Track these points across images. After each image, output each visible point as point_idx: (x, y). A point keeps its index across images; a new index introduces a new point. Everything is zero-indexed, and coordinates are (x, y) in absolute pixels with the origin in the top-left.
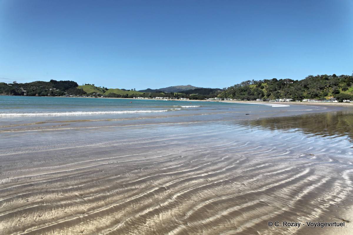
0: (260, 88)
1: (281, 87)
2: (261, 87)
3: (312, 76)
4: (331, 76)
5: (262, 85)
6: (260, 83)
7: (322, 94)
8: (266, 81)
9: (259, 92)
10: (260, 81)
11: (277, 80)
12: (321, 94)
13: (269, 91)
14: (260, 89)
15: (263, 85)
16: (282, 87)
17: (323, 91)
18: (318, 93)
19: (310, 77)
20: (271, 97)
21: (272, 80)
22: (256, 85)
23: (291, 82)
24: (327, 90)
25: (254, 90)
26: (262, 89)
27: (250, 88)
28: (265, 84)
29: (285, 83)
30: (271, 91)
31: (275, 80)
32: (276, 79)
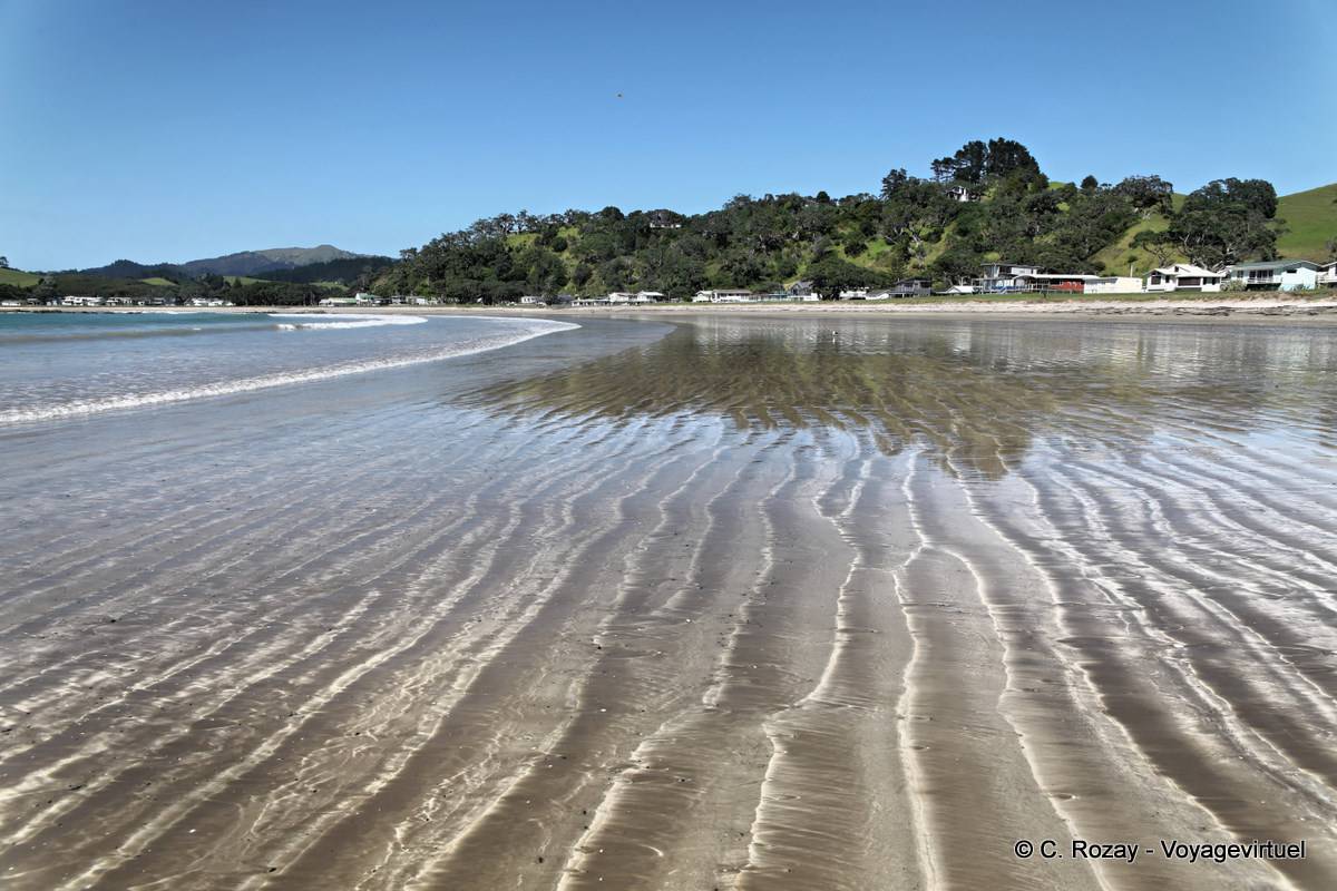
0: (551, 249)
1: (632, 246)
2: (553, 242)
3: (745, 199)
4: (810, 198)
5: (560, 235)
6: (551, 226)
7: (776, 269)
8: (577, 218)
9: (546, 266)
10: (553, 216)
11: (622, 215)
12: (770, 271)
13: (587, 261)
14: (550, 251)
15: (563, 234)
16: (638, 245)
17: (778, 258)
18: (760, 266)
19: (741, 204)
20: (594, 284)
21: (602, 213)
22: (535, 236)
23: (674, 223)
24: (792, 253)
25: (528, 255)
26: (557, 254)
27: (511, 250)
28: (574, 232)
29: (652, 226)
30: (593, 261)
31: (612, 214)
32: (617, 210)
